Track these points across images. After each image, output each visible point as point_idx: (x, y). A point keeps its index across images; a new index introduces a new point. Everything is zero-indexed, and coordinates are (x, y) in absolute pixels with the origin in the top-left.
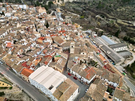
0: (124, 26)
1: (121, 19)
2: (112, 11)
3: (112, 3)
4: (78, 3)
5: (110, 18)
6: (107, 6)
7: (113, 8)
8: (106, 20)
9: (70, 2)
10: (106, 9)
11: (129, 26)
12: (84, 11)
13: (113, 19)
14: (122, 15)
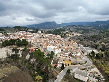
0: (104, 45)
1: (104, 42)
2: (101, 39)
3: (102, 35)
4: (83, 36)
5: (98, 42)
6: (99, 36)
7: (103, 38)
8: (95, 43)
9: (78, 36)
10: (98, 38)
11: (107, 45)
12: (84, 39)
13: (100, 42)
14: (106, 41)
